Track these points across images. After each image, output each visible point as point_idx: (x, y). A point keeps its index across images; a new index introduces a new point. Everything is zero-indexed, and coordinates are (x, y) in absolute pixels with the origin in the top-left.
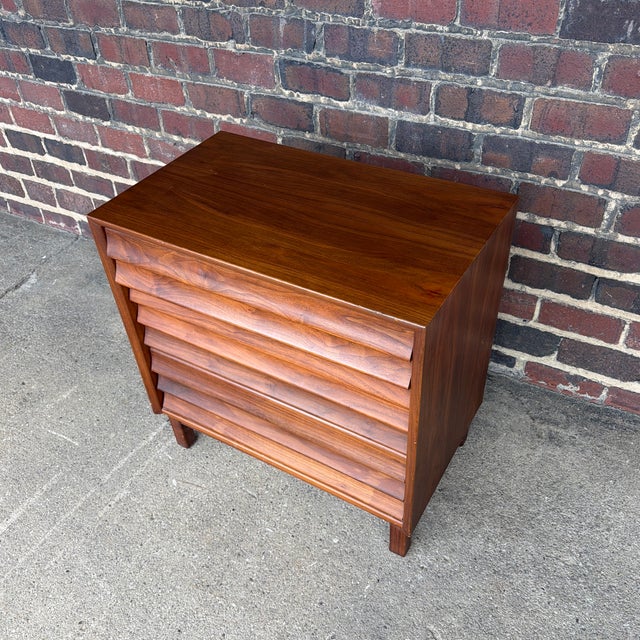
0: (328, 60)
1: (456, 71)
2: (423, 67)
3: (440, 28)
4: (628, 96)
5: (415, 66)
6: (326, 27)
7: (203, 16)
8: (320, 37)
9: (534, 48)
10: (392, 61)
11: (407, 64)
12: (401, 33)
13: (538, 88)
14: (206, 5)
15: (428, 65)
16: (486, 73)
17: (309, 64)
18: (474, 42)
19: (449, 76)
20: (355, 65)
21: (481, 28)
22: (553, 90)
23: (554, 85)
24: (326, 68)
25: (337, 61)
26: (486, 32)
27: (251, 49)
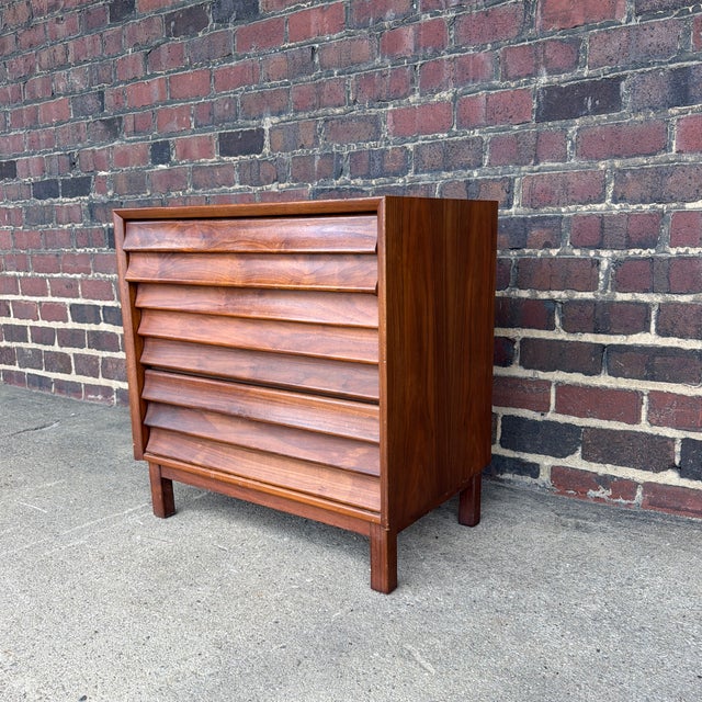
0: (352, 182)
1: (456, 169)
2: (429, 171)
3: (441, 136)
4: (598, 159)
5: (423, 172)
6: (351, 154)
7: (255, 166)
8: (346, 165)
9: (516, 135)
10: (402, 172)
11: (416, 172)
12: (410, 146)
13: (524, 168)
14: (258, 157)
15: (434, 170)
16: (481, 165)
17: (337, 189)
18: (468, 141)
19: (450, 174)
20: (374, 182)
21: (473, 128)
22: (536, 168)
23: (537, 163)
24: (351, 189)
25: (359, 181)
26: (477, 131)
27: (291, 186)
